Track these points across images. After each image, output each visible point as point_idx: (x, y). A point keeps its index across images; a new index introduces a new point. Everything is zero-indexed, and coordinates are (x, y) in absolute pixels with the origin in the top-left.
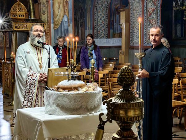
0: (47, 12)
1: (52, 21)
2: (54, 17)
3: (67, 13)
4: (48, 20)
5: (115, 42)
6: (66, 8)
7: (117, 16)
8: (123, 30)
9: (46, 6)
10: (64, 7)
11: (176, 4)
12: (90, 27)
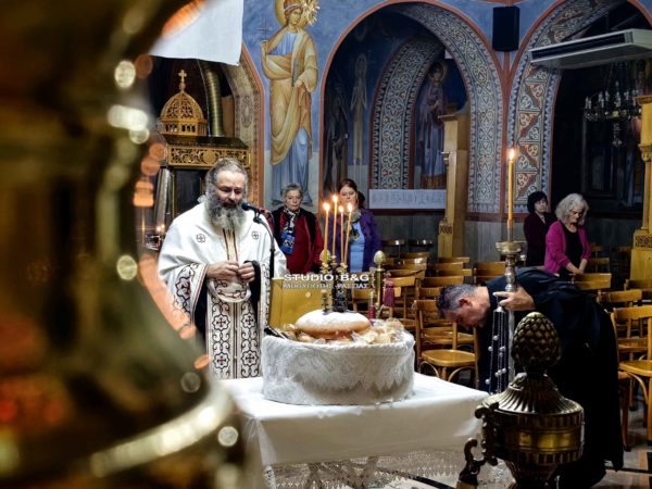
0: (256, 120)
1: (266, 143)
2: (273, 134)
3: (306, 124)
4: (255, 141)
5: (427, 199)
6: (305, 111)
7: (435, 131)
8: (449, 168)
9: (254, 103)
10: (300, 108)
11: (593, 105)
12: (361, 157)
